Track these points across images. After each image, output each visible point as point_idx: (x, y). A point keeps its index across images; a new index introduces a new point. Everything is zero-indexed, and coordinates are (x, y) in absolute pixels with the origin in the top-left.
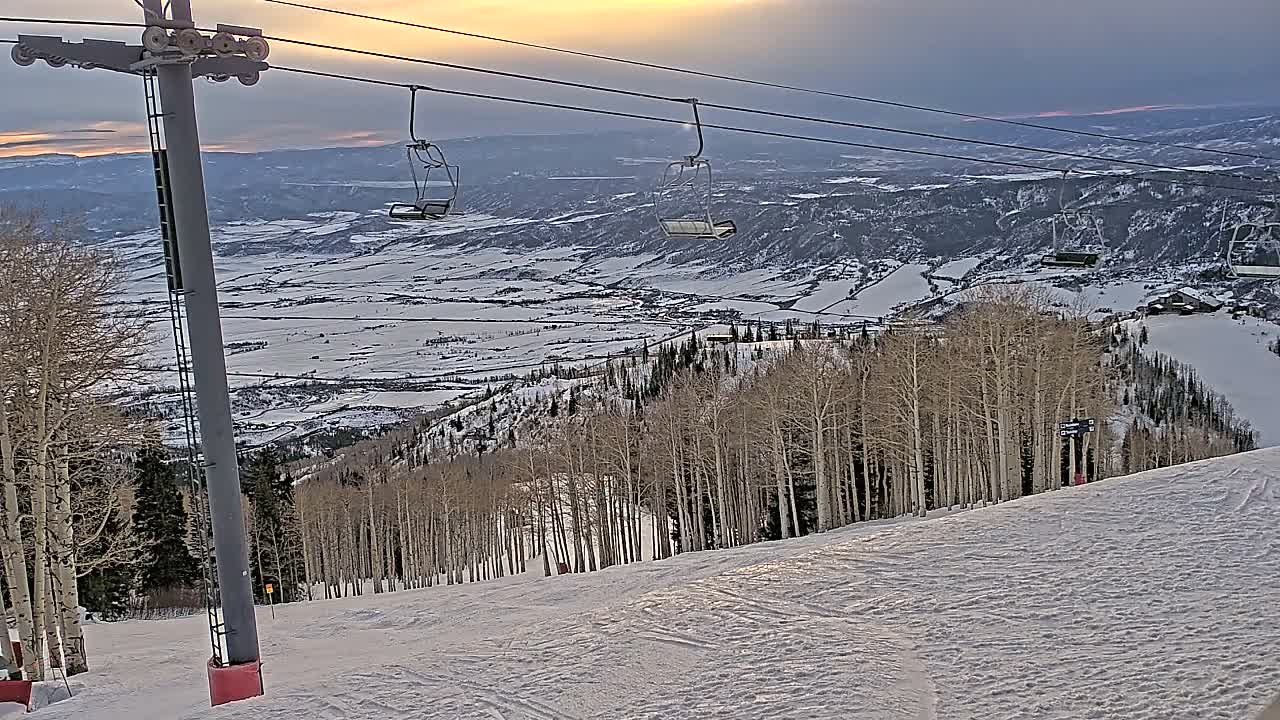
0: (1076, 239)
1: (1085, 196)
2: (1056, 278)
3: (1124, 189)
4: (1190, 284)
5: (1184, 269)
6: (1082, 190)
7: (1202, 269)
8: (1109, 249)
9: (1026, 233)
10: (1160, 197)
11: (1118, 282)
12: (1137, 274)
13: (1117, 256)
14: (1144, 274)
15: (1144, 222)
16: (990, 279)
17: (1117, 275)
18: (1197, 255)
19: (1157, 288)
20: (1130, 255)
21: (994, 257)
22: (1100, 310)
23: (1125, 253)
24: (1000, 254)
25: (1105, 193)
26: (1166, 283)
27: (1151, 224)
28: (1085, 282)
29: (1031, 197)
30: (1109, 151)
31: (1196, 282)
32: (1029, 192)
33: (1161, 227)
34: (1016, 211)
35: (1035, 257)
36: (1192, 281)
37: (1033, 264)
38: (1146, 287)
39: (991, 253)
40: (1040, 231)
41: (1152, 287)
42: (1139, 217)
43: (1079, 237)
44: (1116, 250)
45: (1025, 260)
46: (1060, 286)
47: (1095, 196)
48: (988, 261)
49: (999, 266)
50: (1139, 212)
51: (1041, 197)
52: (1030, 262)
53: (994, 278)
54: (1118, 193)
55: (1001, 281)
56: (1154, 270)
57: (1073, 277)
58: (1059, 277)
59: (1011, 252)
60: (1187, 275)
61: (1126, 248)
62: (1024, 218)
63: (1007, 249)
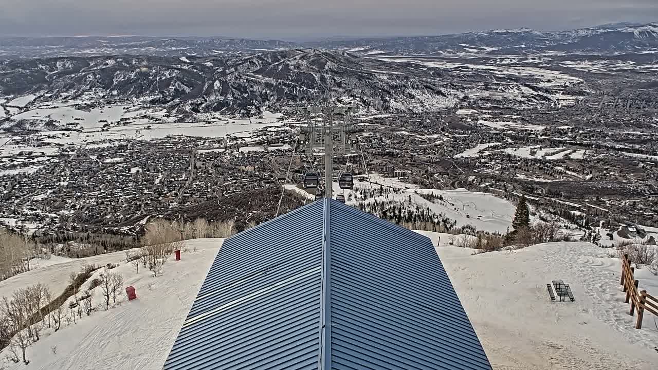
0: (87, 85)
1: (91, 65)
2: (77, 105)
3: (111, 62)
4: (145, 106)
5: (142, 99)
6: (90, 62)
7: (150, 99)
8: (104, 90)
9: (61, 82)
10: (128, 66)
11: (109, 106)
12: (119, 102)
13: (109, 93)
14: (122, 102)
15: (120, 77)
16: (41, 106)
17: (109, 103)
18: (148, 92)
19: (130, 109)
20: (115, 93)
21: (44, 95)
22: (101, 121)
23: (113, 92)
24: (47, 93)
25: (101, 63)
26: (134, 106)
27: (124, 77)
28: (92, 106)
29: (64, 65)
30: (105, 50)
31: (148, 105)
32: (63, 62)
33: (129, 79)
34: (56, 72)
35: (65, 94)
36: (147, 105)
37: (65, 98)
38: (124, 108)
39: (42, 92)
40: (68, 81)
41: (127, 109)
42: (118, 74)
43: (89, 84)
44: (108, 90)
45: (61, 96)
46: (78, 109)
47: (96, 65)
48: (40, 97)
49: (46, 100)
50: (118, 72)
51: (69, 65)
52: (63, 97)
53: (43, 105)
54: (108, 64)
55: (47, 107)
56: (128, 99)
57: (85, 104)
58: (78, 104)
59: (53, 92)
60: (144, 102)
61: (113, 89)
62: (59, 75)
63: (51, 90)
